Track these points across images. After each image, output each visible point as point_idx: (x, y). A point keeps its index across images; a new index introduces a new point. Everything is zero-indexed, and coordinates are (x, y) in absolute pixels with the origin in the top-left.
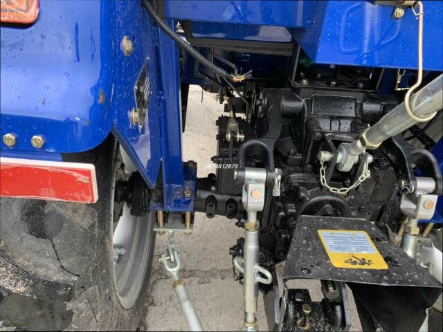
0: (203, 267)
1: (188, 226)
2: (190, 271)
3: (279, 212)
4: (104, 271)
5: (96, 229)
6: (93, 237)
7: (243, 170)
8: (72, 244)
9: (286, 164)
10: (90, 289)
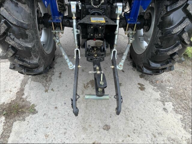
1: (62, 30)
5: (32, 15)
7: (70, 1)
10: (32, 30)
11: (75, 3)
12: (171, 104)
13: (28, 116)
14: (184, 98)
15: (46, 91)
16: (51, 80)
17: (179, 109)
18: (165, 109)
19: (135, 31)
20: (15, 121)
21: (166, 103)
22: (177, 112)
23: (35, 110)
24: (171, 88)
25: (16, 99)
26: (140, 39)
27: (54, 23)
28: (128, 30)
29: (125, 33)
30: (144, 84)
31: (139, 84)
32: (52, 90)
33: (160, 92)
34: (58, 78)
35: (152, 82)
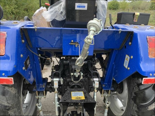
0: (53, 110)
1: (45, 95)
2: (50, 111)
3: (65, 89)
4: (19, 105)
5: (17, 94)
6: (16, 96)
7: (53, 78)
8: (11, 97)
9: (66, 76)
10: (15, 109)
11: (58, 79)
19: (110, 94)
26: (114, 96)
28: (103, 93)
29: (101, 96)
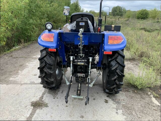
12: (121, 111)
13: (44, 108)
14: (131, 109)
15: (54, 98)
16: (57, 94)
17: (126, 114)
18: (117, 113)
20: (38, 109)
21: (118, 110)
22: (124, 115)
23: (47, 106)
24: (124, 103)
25: (39, 100)
27: (63, 65)
28: (98, 70)
30: (108, 100)
31: (105, 100)
32: (57, 98)
33: (117, 105)
34: (61, 93)
35: (113, 100)
